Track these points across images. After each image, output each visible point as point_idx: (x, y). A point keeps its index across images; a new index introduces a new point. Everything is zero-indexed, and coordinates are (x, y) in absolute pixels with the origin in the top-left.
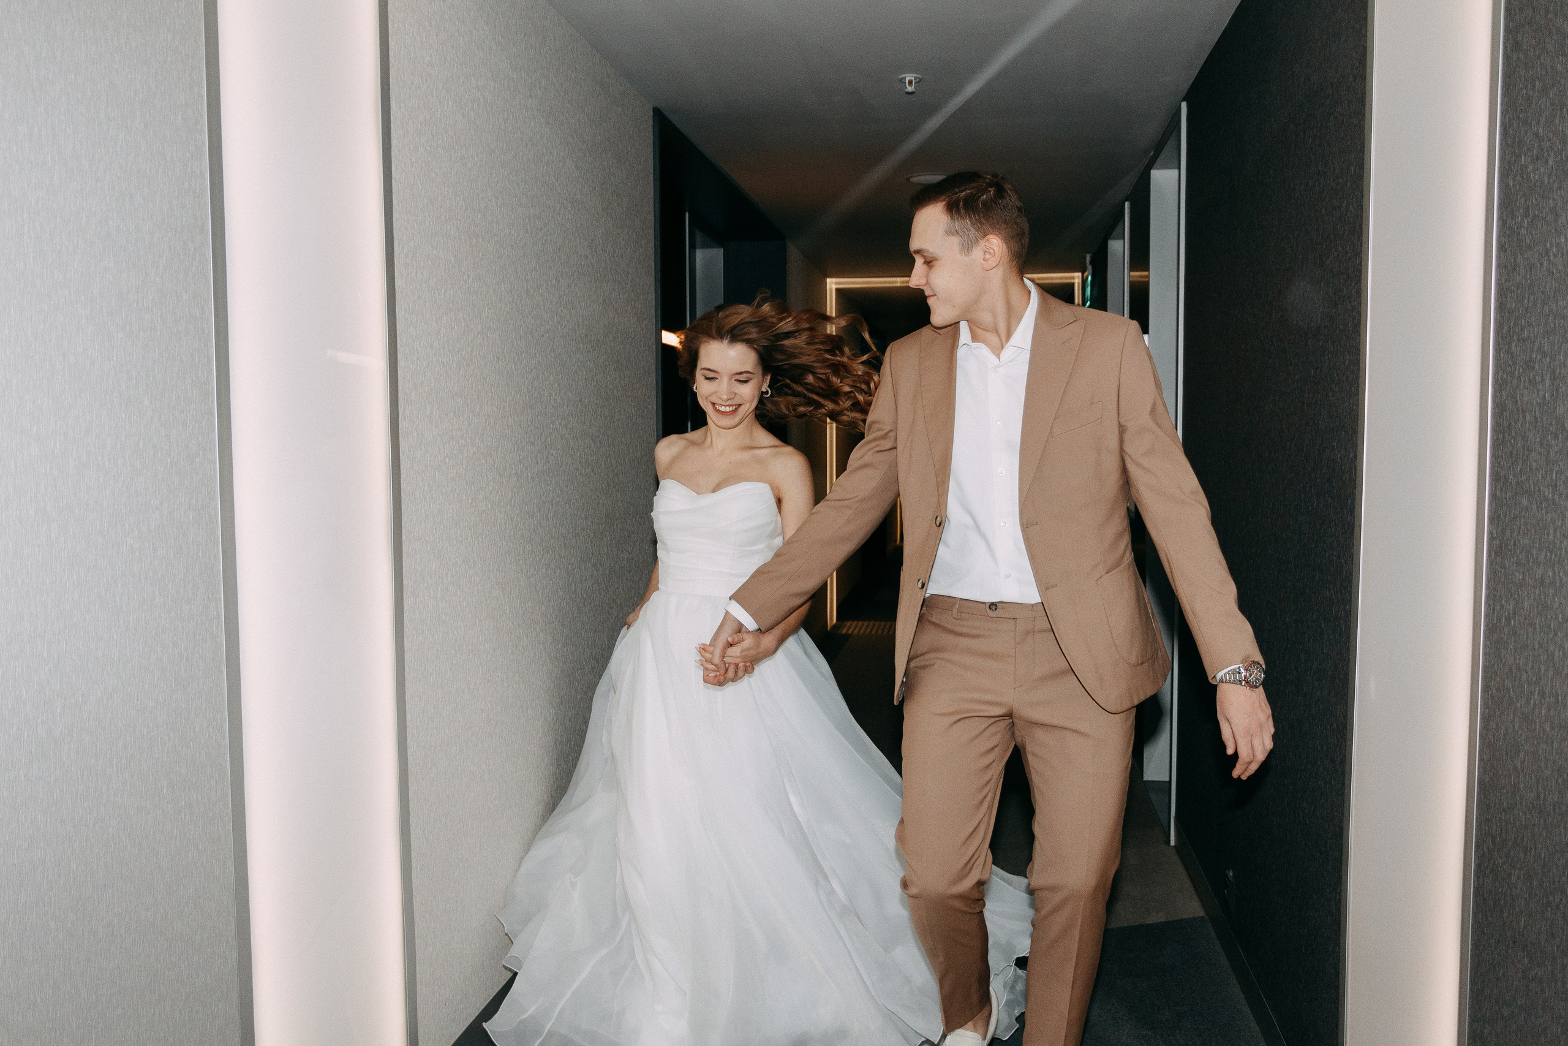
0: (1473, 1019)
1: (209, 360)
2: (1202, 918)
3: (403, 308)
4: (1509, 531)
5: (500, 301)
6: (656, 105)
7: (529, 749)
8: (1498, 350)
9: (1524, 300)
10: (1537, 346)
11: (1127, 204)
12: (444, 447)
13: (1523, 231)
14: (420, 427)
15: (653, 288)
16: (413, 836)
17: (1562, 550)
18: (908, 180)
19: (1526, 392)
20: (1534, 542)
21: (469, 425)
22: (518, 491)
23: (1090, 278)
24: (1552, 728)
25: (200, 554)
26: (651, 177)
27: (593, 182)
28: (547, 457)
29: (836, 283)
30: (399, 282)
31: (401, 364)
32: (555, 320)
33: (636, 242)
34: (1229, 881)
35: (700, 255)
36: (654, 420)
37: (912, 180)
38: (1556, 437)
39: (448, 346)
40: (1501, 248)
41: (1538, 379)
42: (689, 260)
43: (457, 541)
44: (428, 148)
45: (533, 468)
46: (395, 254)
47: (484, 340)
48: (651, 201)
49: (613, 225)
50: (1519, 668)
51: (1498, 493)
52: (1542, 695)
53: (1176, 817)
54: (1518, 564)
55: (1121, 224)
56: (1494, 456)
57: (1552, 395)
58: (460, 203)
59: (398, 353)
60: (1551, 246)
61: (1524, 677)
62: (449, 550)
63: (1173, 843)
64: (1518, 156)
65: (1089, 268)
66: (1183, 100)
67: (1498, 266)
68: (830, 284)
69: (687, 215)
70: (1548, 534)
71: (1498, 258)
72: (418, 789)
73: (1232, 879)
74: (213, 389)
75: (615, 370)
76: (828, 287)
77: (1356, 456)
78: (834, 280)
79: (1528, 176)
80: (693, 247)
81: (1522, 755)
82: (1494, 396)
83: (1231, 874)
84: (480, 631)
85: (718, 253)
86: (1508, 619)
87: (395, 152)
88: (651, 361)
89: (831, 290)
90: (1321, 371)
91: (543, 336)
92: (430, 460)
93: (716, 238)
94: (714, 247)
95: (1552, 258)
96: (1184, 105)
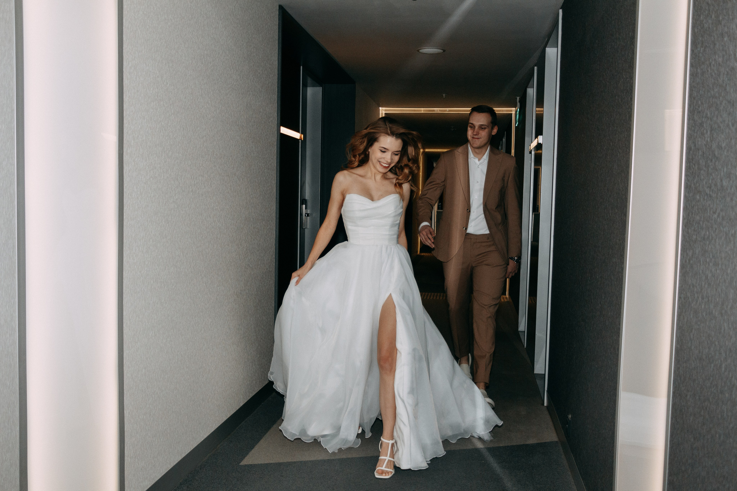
0: (670, 474)
1: (13, 110)
2: (557, 442)
3: (128, 95)
4: (691, 213)
5: (185, 98)
6: (281, 4)
7: (195, 338)
8: (689, 119)
9: (700, 91)
10: (705, 114)
11: (536, 68)
12: (150, 172)
13: (701, 55)
14: (136, 160)
15: (276, 101)
16: (125, 377)
17: (712, 220)
18: (418, 51)
19: (700, 139)
20: (701, 218)
21: (165, 162)
22: (193, 200)
23: (518, 110)
24: (706, 315)
25: (4, 213)
26: (277, 42)
27: (242, 41)
28: (211, 184)
29: (385, 110)
30: (126, 82)
31: (126, 125)
32: (218, 112)
33: (267, 75)
34: (569, 420)
35: (310, 91)
36: (275, 172)
37: (420, 51)
38: (712, 161)
39: (154, 119)
40: (692, 65)
41: (705, 131)
42: (302, 92)
43: (156, 223)
44: (145, 12)
45: (202, 189)
46: (124, 67)
47: (175, 118)
48: (277, 55)
49: (253, 65)
50: (693, 286)
51: (687, 194)
52: (703, 299)
53: (547, 391)
54: (694, 230)
55: (532, 80)
56: (686, 175)
57: (710, 139)
58: (163, 43)
59: (124, 119)
60: (712, 60)
61: (695, 289)
62: (151, 227)
63: (545, 404)
64: (700, 16)
65: (518, 104)
66: (561, 9)
67: (690, 75)
68: (382, 111)
69: (301, 67)
70: (707, 213)
71: (690, 70)
72: (129, 352)
73: (570, 419)
74: (14, 126)
75: (252, 142)
76: (380, 112)
77: (628, 186)
78: (384, 108)
79: (704, 26)
80: (305, 86)
81: (693, 330)
82: (687, 144)
83: (570, 416)
84: (169, 272)
85: (319, 90)
86: (689, 261)
87: (125, 12)
88: (274, 140)
89: (382, 114)
90: (615, 143)
91: (210, 119)
92: (142, 178)
93: (318, 82)
94: (316, 86)
95: (712, 66)
96: (561, 11)
